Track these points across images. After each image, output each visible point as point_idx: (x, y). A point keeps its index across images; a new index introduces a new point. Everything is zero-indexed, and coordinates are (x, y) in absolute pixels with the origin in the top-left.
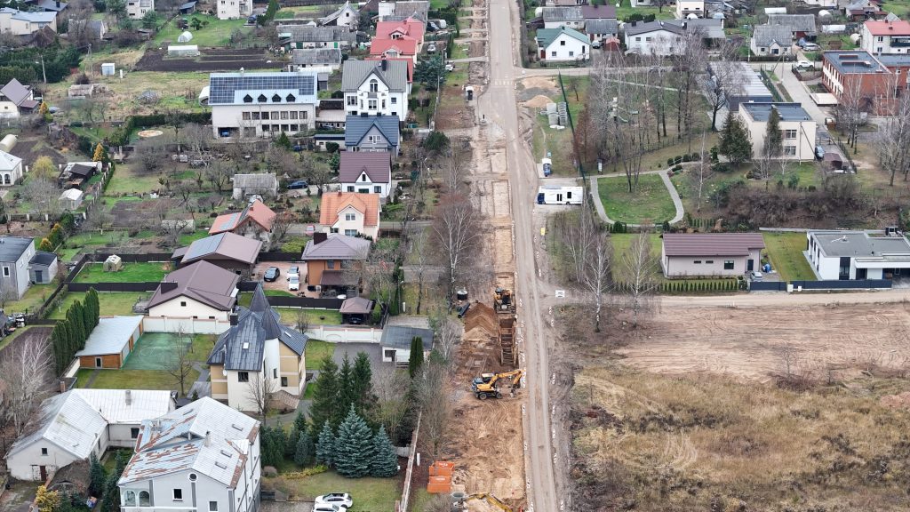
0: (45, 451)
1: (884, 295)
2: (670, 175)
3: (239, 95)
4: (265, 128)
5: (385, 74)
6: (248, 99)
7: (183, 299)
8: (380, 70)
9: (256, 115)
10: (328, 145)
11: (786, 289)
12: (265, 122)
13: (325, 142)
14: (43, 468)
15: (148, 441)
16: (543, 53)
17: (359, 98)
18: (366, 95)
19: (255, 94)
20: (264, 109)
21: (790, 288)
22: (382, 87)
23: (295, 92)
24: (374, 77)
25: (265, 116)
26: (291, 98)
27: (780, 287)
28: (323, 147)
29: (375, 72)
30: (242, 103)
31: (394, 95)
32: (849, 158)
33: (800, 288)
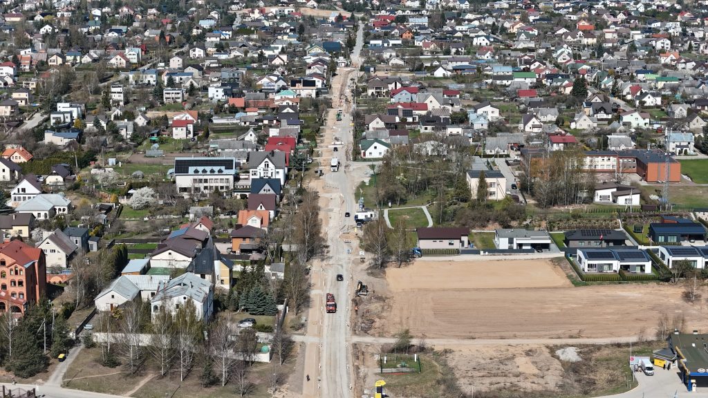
0: (113, 296)
1: (530, 256)
2: (427, 208)
3: (192, 169)
4: (206, 188)
5: (273, 159)
6: (196, 171)
7: (170, 251)
8: (270, 156)
9: (200, 181)
10: (241, 195)
11: (479, 254)
12: (206, 185)
13: (239, 194)
14: (112, 305)
15: (163, 288)
16: (364, 154)
17: (259, 171)
18: (262, 169)
19: (200, 169)
20: (205, 177)
21: (482, 252)
22: (271, 165)
23: (223, 168)
24: (267, 160)
25: (206, 181)
26: (220, 171)
27: (477, 252)
28: (239, 197)
29: (267, 157)
30: (193, 173)
31: (277, 170)
32: (524, 198)
33: (487, 253)
